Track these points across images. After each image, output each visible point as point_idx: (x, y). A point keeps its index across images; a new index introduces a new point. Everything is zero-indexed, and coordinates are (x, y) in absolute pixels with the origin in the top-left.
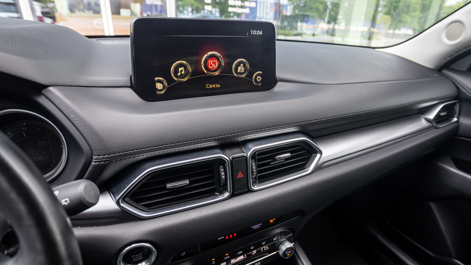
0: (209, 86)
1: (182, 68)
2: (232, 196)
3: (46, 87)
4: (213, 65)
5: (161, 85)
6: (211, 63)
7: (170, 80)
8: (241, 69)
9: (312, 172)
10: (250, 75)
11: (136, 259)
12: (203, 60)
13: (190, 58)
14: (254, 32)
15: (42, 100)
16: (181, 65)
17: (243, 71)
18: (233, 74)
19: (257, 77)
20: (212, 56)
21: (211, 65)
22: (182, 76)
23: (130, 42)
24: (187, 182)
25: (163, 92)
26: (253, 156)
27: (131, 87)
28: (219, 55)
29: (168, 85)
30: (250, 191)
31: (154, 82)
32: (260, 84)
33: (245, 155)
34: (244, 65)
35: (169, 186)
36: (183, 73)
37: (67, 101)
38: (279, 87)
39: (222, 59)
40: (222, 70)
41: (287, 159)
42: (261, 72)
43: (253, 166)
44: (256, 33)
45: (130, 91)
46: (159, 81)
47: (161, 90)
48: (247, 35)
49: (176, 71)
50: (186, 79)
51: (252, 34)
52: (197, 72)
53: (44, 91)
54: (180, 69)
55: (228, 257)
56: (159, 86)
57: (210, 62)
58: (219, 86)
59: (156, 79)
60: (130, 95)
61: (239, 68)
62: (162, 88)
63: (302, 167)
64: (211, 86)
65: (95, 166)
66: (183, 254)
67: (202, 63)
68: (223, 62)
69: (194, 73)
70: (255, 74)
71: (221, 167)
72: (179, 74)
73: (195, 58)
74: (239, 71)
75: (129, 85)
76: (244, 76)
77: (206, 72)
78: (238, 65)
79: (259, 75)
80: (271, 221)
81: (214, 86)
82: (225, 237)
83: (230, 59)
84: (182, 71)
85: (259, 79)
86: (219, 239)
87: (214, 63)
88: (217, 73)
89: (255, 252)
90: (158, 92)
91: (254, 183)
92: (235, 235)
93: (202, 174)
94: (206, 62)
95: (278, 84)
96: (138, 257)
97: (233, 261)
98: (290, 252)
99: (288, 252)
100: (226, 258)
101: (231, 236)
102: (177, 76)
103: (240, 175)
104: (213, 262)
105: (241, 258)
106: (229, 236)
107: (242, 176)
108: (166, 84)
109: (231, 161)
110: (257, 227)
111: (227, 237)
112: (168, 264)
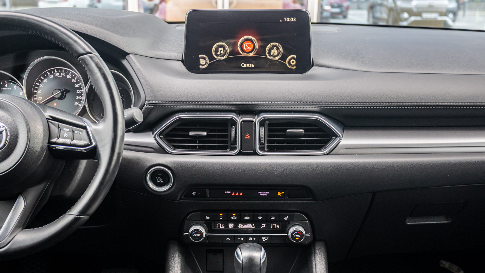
0: (243, 65)
1: (222, 49)
2: (240, 154)
3: (128, 54)
4: (248, 47)
5: (204, 61)
6: (247, 45)
7: (211, 58)
8: (274, 52)
9: (328, 154)
10: (284, 58)
11: (159, 181)
12: (239, 42)
13: (228, 41)
14: (288, 19)
15: (125, 62)
16: (221, 46)
17: (276, 54)
18: (267, 56)
19: (291, 61)
20: (247, 40)
21: (246, 47)
22: (221, 55)
23: (184, 27)
24: (205, 133)
25: (205, 67)
26: (262, 123)
27: (182, 61)
28: (254, 38)
29: (209, 62)
30: (255, 154)
31: (199, 59)
32: (295, 67)
33: (254, 120)
34: (278, 48)
35: (191, 133)
36: (222, 52)
37: (138, 64)
38: (313, 71)
39: (257, 42)
40: (256, 52)
41: (299, 135)
42: (295, 56)
43: (259, 132)
44: (290, 20)
45: (180, 63)
46: (203, 58)
47: (203, 65)
48: (280, 22)
49: (216, 51)
50: (224, 58)
51: (285, 21)
52: (233, 52)
53: (127, 57)
54: (220, 49)
55: (235, 218)
56: (202, 62)
57: (245, 44)
58: (253, 66)
59: (200, 56)
60: (180, 66)
61: (273, 51)
62: (204, 64)
63: (320, 148)
64: (245, 65)
65: (147, 108)
66: (194, 193)
67: (239, 45)
68: (257, 45)
69: (230, 54)
70: (289, 57)
71: (233, 127)
72: (219, 53)
73: (233, 41)
74: (272, 54)
75: (181, 59)
76: (277, 58)
77: (241, 53)
78: (272, 48)
79: (293, 58)
80: (279, 193)
81: (248, 65)
83: (265, 42)
84: (221, 51)
85: (293, 62)
86: (226, 192)
87: (249, 45)
88: (251, 55)
89: (264, 226)
90: (201, 67)
91: (262, 149)
92: (241, 194)
93: (219, 131)
94: (242, 44)
95: (314, 68)
96: (161, 180)
97: (241, 226)
98: (298, 236)
99: (296, 234)
100: (233, 218)
101: (237, 194)
102: (217, 55)
103: (248, 137)
104: (221, 218)
105: (249, 226)
106: (235, 194)
107: (249, 138)
108: (208, 60)
109: (241, 123)
110: (263, 194)
111: (233, 194)
112: (181, 199)
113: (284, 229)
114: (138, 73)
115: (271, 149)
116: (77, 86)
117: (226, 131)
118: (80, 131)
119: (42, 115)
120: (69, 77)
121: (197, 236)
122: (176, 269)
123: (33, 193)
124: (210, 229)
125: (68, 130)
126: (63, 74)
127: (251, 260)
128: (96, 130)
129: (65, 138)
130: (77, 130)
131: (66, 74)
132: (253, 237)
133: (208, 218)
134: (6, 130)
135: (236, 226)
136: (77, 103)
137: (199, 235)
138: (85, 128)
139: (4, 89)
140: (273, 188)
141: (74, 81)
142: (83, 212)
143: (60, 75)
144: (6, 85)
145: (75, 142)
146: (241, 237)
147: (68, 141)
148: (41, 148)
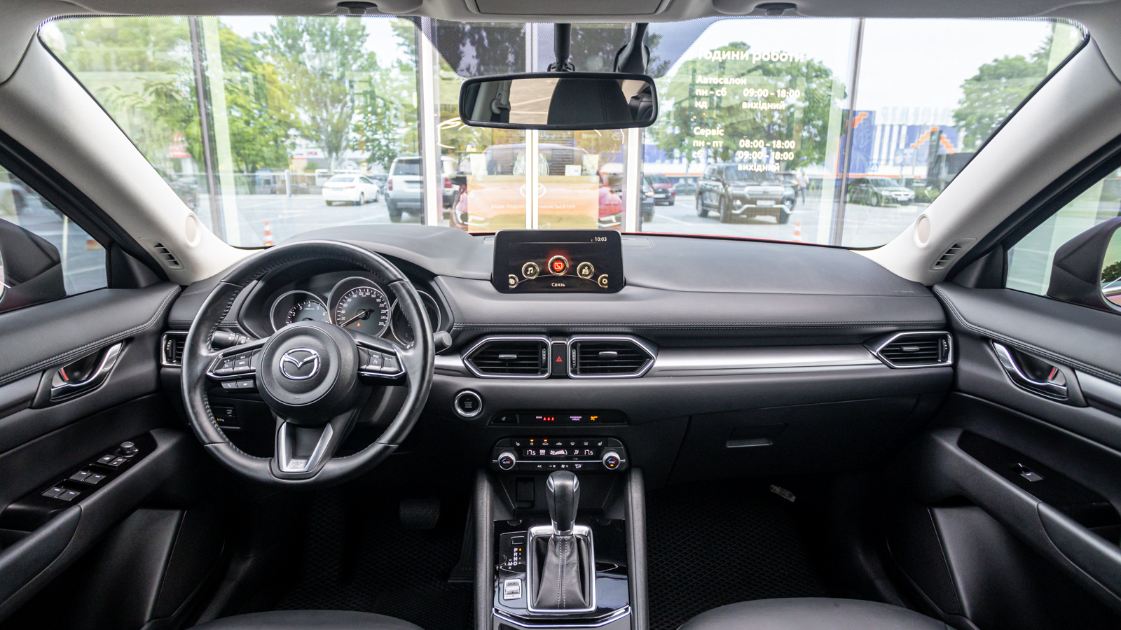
0: (554, 285)
1: (532, 268)
2: (551, 377)
3: (436, 275)
5: (514, 281)
6: (557, 265)
7: (521, 277)
8: (585, 271)
9: (642, 377)
10: (595, 277)
11: (467, 406)
12: (550, 262)
13: (538, 260)
14: (599, 239)
15: (433, 284)
16: (531, 266)
17: (588, 273)
18: (578, 276)
19: (603, 280)
20: (558, 259)
21: (557, 267)
22: (531, 275)
24: (515, 356)
25: (514, 287)
26: (574, 346)
27: (491, 281)
28: (565, 258)
29: (519, 282)
30: (567, 377)
31: (508, 279)
32: (607, 287)
33: (566, 342)
34: (589, 268)
35: (501, 356)
36: (532, 272)
37: (446, 285)
38: (626, 290)
39: (567, 262)
40: (566, 271)
41: (612, 357)
42: (607, 276)
43: (571, 355)
44: (601, 240)
45: (489, 283)
46: (512, 278)
47: (513, 285)
48: (591, 242)
49: (526, 270)
50: (534, 278)
51: (596, 241)
52: (544, 272)
53: (435, 278)
54: (530, 269)
55: (547, 444)
56: (512, 281)
58: (564, 285)
59: (510, 276)
60: (489, 286)
61: (584, 270)
62: (514, 283)
63: (633, 370)
64: (556, 285)
65: (455, 331)
66: (504, 419)
67: (549, 264)
68: (568, 265)
69: (541, 273)
70: (600, 277)
71: (544, 349)
72: (528, 273)
73: (543, 261)
74: (583, 273)
75: (490, 279)
76: (588, 278)
77: (552, 272)
78: (583, 267)
79: (605, 277)
80: (593, 418)
81: (559, 285)
82: (543, 418)
83: (575, 261)
85: (605, 281)
86: (537, 417)
87: (560, 265)
88: (562, 274)
89: (577, 452)
90: (510, 287)
91: (574, 372)
92: (553, 419)
93: (529, 354)
94: (552, 264)
95: (626, 287)
96: (469, 405)
97: (552, 453)
98: (613, 462)
99: (611, 460)
100: (544, 444)
101: (549, 419)
102: (527, 275)
103: (559, 360)
104: (532, 444)
105: (562, 452)
106: (547, 419)
107: (561, 361)
108: (517, 280)
109: (552, 346)
110: (576, 418)
111: (545, 419)
112: (490, 424)
113: (598, 455)
114: (446, 295)
115: (583, 371)
116: (382, 305)
117: (536, 353)
118: (389, 358)
119: (352, 341)
120: (373, 296)
121: (507, 464)
122: (485, 500)
123: (341, 421)
124: (519, 457)
125: (378, 357)
126: (368, 294)
127: (563, 489)
128: (406, 357)
129: (375, 365)
130: (387, 357)
131: (371, 294)
132: (565, 464)
133: (518, 444)
134: (317, 357)
135: (548, 452)
136: (381, 323)
137: (509, 463)
138: (394, 354)
139: (307, 309)
140: (586, 413)
141: (378, 300)
142: (392, 441)
143: (364, 294)
144: (309, 306)
145: (385, 369)
146: (552, 464)
147: (378, 368)
148: (352, 376)
